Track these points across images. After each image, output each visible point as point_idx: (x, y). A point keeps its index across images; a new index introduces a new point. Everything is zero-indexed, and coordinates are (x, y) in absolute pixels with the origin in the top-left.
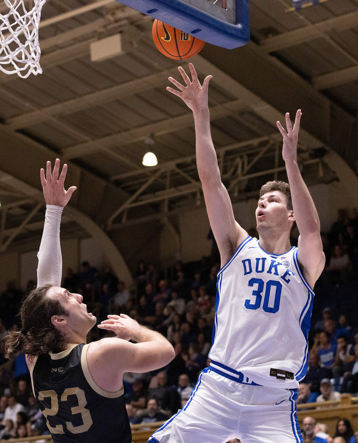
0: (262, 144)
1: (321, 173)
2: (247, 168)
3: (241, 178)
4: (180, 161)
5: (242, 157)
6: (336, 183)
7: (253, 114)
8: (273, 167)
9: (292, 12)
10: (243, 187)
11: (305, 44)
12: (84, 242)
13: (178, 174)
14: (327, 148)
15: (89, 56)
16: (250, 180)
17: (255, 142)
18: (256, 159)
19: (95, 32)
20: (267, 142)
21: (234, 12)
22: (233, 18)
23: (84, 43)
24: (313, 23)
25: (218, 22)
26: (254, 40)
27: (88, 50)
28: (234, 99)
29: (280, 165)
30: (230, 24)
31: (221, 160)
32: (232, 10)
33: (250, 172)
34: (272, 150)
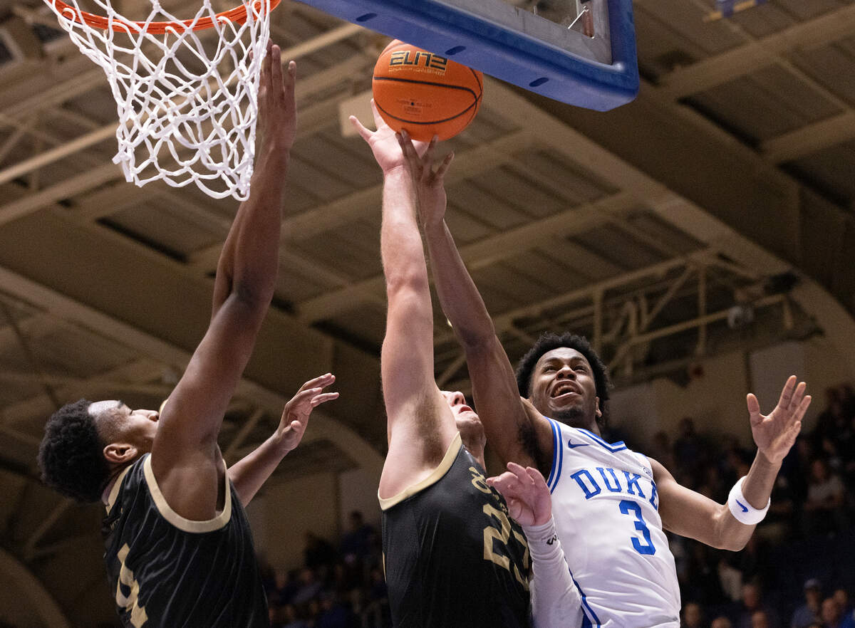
0: (673, 273)
1: (788, 322)
2: (646, 320)
3: (636, 340)
4: (519, 313)
5: (636, 300)
6: (816, 339)
7: (654, 218)
8: (695, 316)
9: (718, 21)
10: (641, 355)
11: (745, 79)
12: (346, 478)
13: (515, 339)
14: (797, 273)
15: (338, 127)
16: (654, 343)
17: (660, 269)
18: (662, 302)
19: (347, 81)
20: (682, 269)
21: (608, 42)
22: (606, 52)
23: (328, 103)
24: (758, 37)
25: (577, 62)
26: (649, 77)
27: (335, 115)
28: (614, 191)
29: (710, 311)
30: (600, 64)
31: (596, 308)
32: (603, 37)
33: (652, 328)
34: (691, 283)
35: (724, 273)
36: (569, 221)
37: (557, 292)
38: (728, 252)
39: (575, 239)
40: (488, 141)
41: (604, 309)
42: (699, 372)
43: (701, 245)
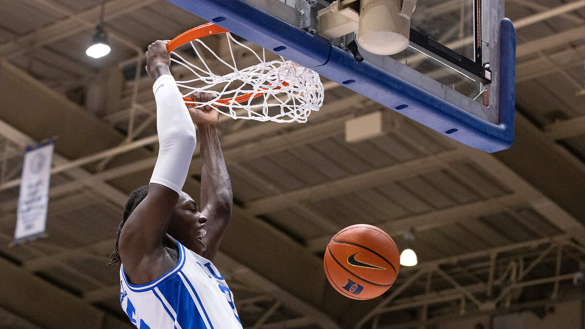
0: (541, 247)
2: (522, 274)
3: (514, 286)
4: (444, 261)
5: (517, 261)
7: (532, 211)
8: (553, 274)
10: (517, 296)
13: (440, 276)
15: (343, 136)
16: (526, 289)
17: (534, 244)
18: (533, 264)
19: (352, 108)
20: (548, 245)
22: (495, 116)
23: (338, 121)
25: (476, 121)
27: (343, 128)
28: (510, 192)
29: (562, 273)
30: (491, 124)
31: (492, 263)
32: (494, 107)
33: (525, 279)
34: (553, 255)
35: (575, 251)
36: (480, 208)
37: (468, 250)
38: (577, 238)
39: (482, 219)
40: (435, 153)
41: (497, 265)
42: (552, 310)
43: (560, 232)
